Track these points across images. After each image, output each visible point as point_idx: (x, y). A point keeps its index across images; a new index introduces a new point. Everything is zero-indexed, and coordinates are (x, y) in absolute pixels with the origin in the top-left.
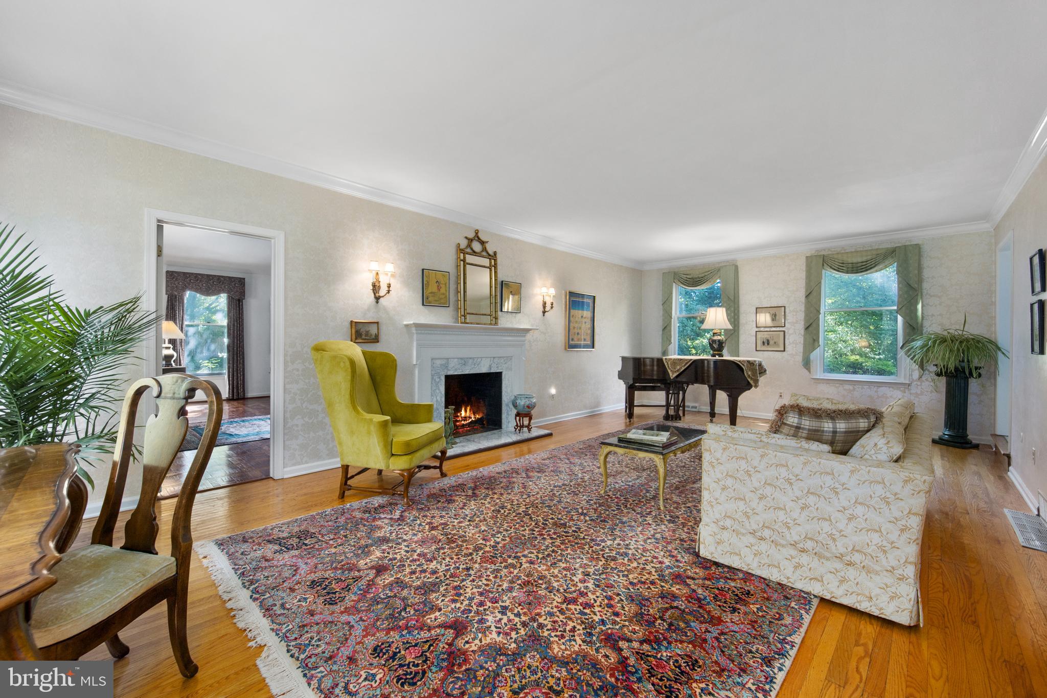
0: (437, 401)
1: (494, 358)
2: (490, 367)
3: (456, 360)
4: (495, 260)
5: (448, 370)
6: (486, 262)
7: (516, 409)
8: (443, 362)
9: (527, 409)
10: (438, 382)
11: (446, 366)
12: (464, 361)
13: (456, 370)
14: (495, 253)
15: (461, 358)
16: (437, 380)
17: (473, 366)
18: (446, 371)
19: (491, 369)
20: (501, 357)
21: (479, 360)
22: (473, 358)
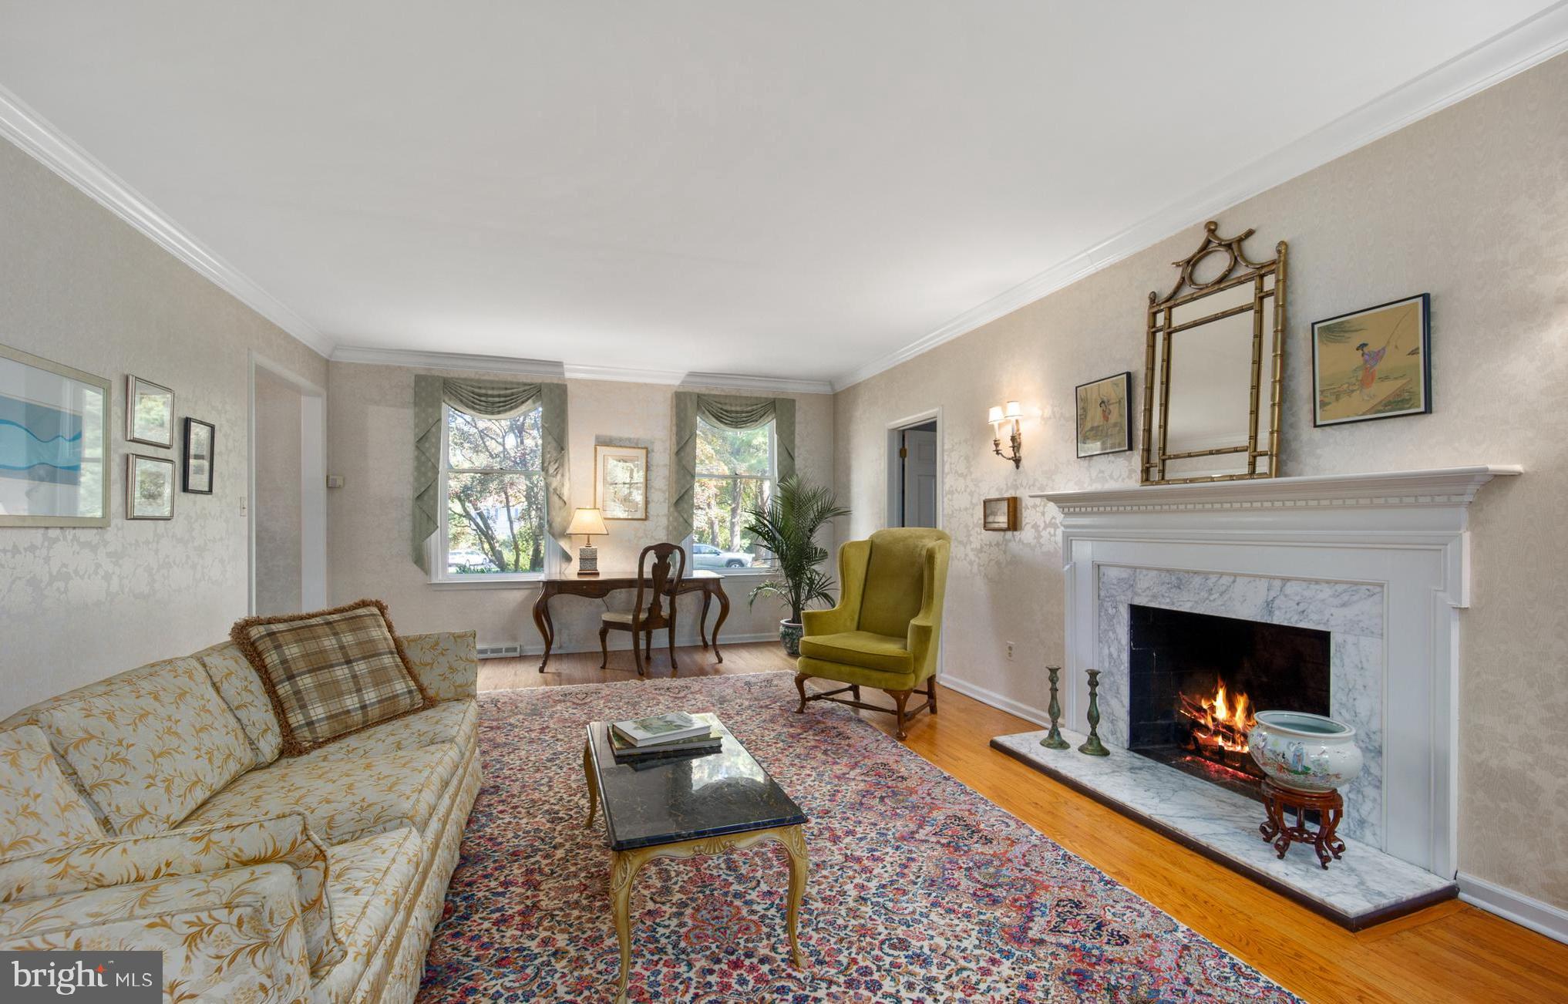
0: (1110, 655)
1: (1285, 580)
2: (1269, 605)
3: (1155, 573)
5: (1136, 594)
8: (1124, 573)
10: (1114, 617)
11: (1131, 585)
12: (1179, 579)
13: (1154, 597)
15: (1168, 571)
16: (1111, 611)
17: (1204, 594)
18: (1129, 593)
19: (1271, 613)
20: (1317, 582)
21: (1225, 580)
22: (1206, 575)
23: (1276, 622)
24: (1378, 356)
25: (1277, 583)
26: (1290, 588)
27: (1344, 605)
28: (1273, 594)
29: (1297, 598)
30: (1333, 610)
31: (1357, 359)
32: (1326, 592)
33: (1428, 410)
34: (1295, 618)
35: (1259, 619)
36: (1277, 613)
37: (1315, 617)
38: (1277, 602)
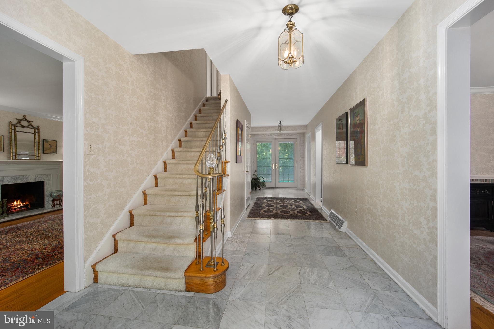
1: (38, 175)
2: (36, 179)
4: (38, 130)
6: (32, 131)
7: (52, 197)
9: (58, 197)
14: (38, 127)
19: (36, 180)
20: (43, 175)
23: (37, 181)
24: (52, 146)
25: (37, 176)
26: (39, 176)
27: (46, 177)
28: (36, 177)
29: (40, 177)
30: (45, 178)
31: (49, 146)
32: (44, 176)
33: (56, 154)
34: (40, 180)
35: (34, 181)
36: (37, 180)
37: (43, 179)
38: (37, 178)
